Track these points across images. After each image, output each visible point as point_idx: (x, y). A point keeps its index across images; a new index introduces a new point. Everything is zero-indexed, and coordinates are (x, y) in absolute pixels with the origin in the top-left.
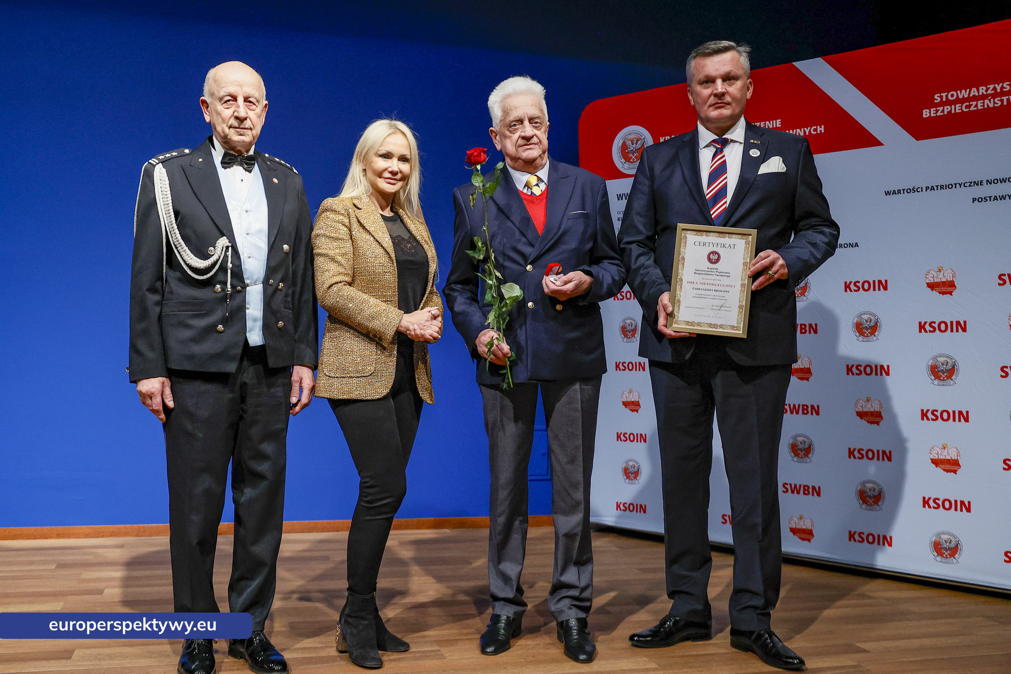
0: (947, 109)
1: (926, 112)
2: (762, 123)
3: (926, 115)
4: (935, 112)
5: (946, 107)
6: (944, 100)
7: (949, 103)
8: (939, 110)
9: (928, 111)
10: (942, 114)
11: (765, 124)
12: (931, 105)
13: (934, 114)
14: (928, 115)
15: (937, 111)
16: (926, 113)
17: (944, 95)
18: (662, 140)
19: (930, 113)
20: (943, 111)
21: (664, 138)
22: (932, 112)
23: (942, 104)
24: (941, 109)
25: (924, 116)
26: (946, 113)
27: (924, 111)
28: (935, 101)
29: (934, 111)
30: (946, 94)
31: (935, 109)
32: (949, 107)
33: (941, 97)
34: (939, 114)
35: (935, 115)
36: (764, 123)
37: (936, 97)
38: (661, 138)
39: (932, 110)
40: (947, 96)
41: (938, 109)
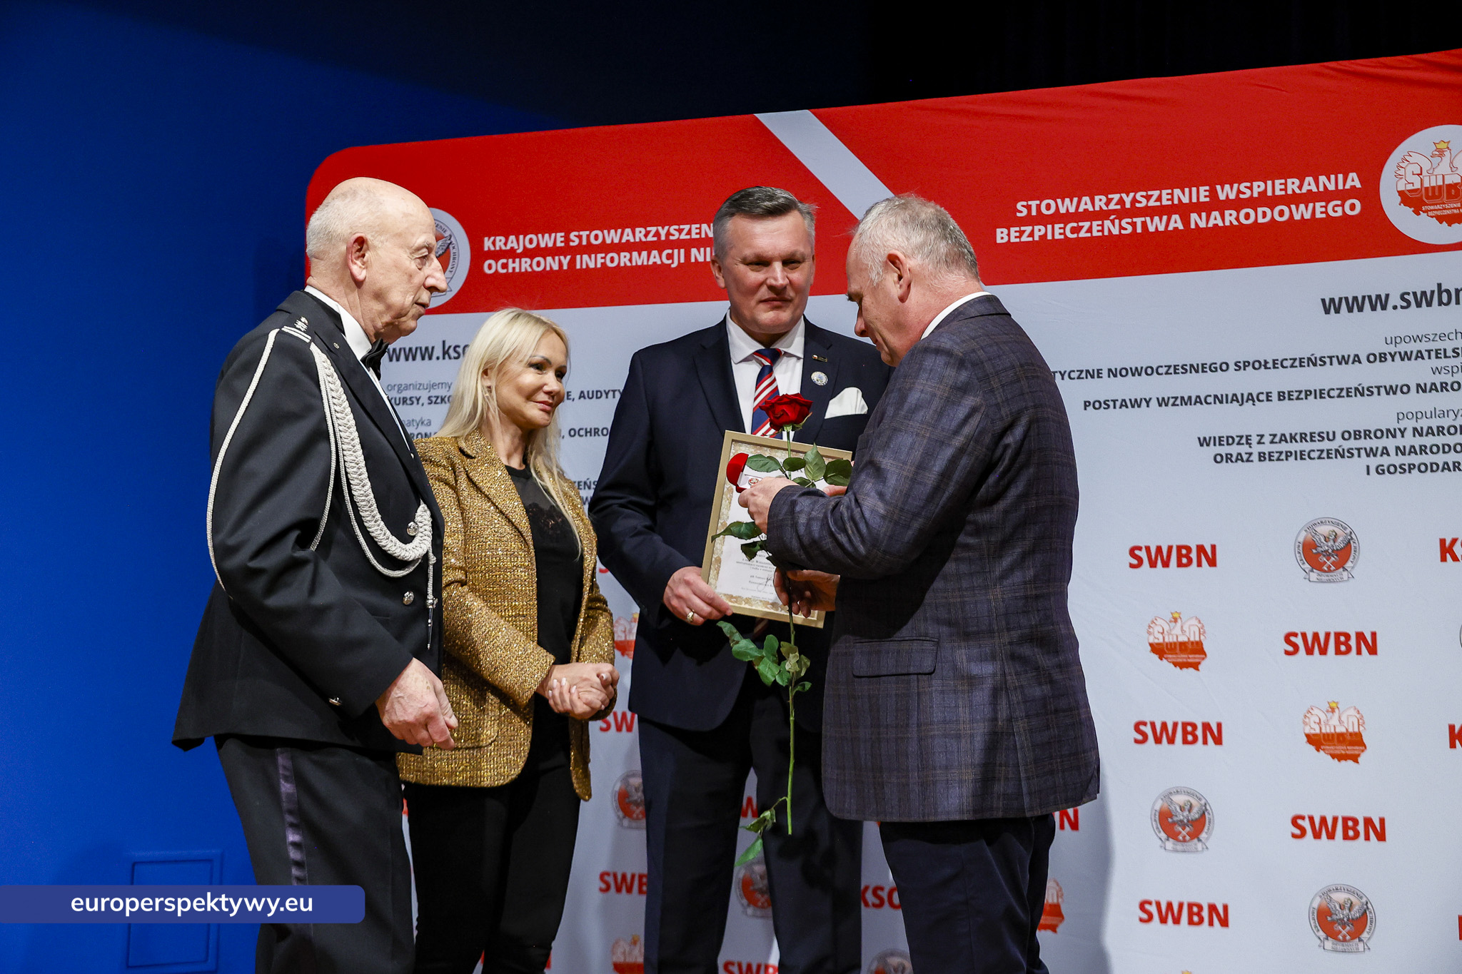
0: (1039, 231)
1: (1002, 233)
2: (694, 226)
3: (1002, 238)
4: (1018, 234)
5: (1036, 228)
6: (1034, 213)
7: (1041, 219)
8: (1024, 231)
9: (1005, 231)
10: (1031, 239)
11: (700, 228)
12: (1011, 220)
13: (1016, 237)
14: (1006, 239)
15: (1022, 233)
16: (1001, 236)
17: (1034, 204)
18: (488, 244)
19: (1009, 235)
20: (1032, 234)
21: (492, 238)
22: (1013, 234)
23: (1030, 220)
24: (1029, 229)
25: (999, 241)
26: (1037, 238)
27: (999, 231)
28: (1019, 215)
29: (1016, 232)
30: (1038, 202)
31: (1017, 229)
32: (1042, 228)
33: (1029, 208)
34: (1024, 238)
35: (1018, 240)
36: (698, 226)
37: (1019, 206)
38: (486, 239)
39: (1013, 230)
40: (1038, 207)
41: (1023, 228)
